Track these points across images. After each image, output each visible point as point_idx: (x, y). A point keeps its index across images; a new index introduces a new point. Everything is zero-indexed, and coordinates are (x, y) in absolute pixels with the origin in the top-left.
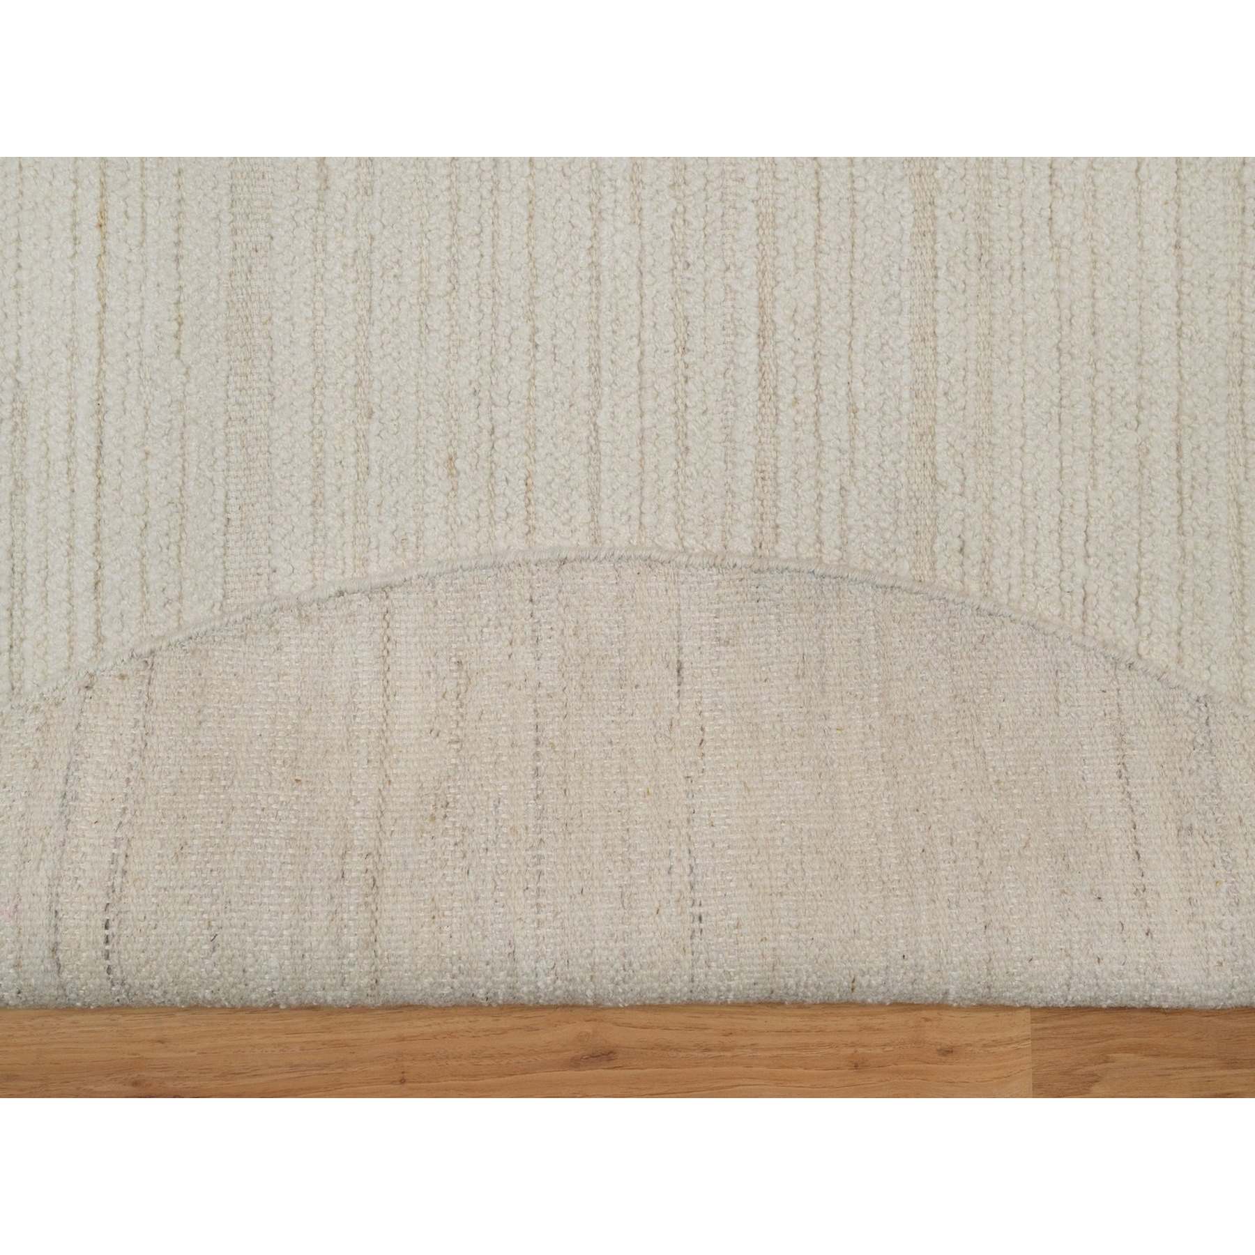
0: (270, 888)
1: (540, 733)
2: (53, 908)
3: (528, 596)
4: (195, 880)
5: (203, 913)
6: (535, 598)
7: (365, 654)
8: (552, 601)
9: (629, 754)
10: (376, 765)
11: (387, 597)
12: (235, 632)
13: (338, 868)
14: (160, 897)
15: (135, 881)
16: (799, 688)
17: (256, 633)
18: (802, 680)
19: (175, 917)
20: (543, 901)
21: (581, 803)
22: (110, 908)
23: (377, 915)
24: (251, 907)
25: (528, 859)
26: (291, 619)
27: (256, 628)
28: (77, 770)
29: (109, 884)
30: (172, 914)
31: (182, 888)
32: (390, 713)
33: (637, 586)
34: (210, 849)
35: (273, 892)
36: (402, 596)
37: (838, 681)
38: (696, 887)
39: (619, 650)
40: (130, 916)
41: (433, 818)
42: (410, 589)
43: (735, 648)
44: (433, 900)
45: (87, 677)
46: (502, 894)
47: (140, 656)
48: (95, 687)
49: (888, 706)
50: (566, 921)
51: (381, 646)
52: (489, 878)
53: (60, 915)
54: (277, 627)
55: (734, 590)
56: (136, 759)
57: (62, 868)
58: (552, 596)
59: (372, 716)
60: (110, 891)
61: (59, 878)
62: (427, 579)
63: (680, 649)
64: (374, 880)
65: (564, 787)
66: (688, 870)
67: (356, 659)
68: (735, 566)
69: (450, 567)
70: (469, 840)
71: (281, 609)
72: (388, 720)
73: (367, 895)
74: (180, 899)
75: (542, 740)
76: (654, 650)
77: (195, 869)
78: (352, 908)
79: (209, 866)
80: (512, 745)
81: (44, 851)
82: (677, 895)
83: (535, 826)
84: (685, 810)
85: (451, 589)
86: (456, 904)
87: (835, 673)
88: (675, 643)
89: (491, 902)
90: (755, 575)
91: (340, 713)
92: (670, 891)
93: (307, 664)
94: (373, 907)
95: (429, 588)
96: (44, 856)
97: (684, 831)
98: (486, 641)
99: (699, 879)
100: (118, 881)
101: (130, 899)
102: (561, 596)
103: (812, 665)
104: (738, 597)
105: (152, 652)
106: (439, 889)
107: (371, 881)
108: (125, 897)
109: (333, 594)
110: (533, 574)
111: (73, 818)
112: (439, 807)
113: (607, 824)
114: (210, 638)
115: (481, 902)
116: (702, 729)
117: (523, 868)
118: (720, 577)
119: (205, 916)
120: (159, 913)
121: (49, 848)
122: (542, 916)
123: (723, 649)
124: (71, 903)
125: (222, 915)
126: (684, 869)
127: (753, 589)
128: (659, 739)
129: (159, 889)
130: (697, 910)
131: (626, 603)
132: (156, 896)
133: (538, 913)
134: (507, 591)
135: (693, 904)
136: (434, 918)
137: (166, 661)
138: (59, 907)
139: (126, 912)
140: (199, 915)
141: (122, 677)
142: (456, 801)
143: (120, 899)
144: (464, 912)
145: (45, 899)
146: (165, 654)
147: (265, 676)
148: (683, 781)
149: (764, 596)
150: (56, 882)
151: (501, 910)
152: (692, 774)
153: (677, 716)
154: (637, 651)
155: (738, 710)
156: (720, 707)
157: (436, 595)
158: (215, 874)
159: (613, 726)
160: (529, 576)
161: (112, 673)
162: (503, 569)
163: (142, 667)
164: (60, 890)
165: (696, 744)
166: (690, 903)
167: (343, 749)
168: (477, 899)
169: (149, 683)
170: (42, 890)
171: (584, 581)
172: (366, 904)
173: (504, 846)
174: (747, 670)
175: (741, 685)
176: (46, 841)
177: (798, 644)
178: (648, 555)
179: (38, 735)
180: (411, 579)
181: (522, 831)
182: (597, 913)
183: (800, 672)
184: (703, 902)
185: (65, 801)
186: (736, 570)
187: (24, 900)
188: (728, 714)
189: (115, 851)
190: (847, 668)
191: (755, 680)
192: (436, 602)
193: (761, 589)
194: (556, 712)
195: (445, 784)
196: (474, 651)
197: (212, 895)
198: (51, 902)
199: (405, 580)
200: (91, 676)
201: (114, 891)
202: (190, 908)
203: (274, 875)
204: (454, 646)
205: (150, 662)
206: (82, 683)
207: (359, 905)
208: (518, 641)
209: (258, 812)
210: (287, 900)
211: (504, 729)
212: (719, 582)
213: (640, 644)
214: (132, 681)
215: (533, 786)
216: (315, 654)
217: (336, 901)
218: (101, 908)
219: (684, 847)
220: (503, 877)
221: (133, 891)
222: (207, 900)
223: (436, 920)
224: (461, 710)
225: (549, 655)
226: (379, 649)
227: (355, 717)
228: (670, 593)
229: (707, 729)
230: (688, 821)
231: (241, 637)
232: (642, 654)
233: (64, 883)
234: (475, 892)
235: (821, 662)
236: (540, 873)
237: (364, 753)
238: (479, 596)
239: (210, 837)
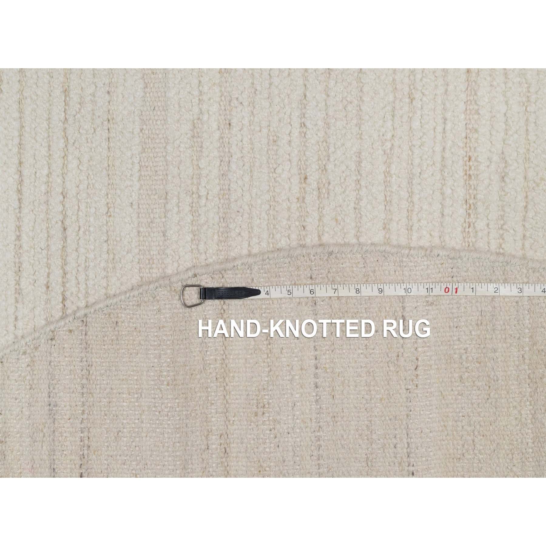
0: (169, 456)
1: (317, 361)
2: (52, 467)
3: (309, 275)
4: (127, 451)
5: (132, 470)
6: (314, 277)
7: (210, 312)
8: (324, 278)
9: (372, 374)
10: (221, 380)
11: (223, 277)
12: (134, 302)
13: (205, 443)
14: (109, 461)
15: (95, 451)
16: (479, 332)
17: (146, 302)
18: (481, 327)
19: (118, 472)
20: (321, 462)
21: (342, 403)
22: (83, 467)
23: (228, 468)
24: (158, 467)
25: (313, 439)
26: (166, 292)
27: (146, 299)
28: (54, 389)
29: (81, 453)
30: (116, 470)
31: (120, 456)
32: (227, 348)
33: (377, 269)
34: (134, 435)
35: (170, 459)
36: (232, 276)
37: (503, 327)
38: (411, 455)
39: (366, 308)
40: (94, 471)
41: (256, 415)
42: (237, 272)
43: (438, 307)
44: (259, 461)
45: (51, 333)
46: (298, 459)
47: (78, 318)
48: (56, 338)
49: (535, 344)
50: (335, 473)
51: (220, 308)
52: (291, 449)
53: (56, 470)
54: (158, 298)
55: (438, 271)
56: (84, 381)
57: (54, 445)
58: (324, 275)
59: (216, 350)
60: (82, 457)
61: (54, 451)
62: (247, 265)
63: (404, 308)
64: (226, 450)
65: (333, 394)
66: (406, 446)
67: (205, 315)
68: (438, 255)
69: (261, 258)
70: (278, 426)
71: (160, 286)
72: (226, 353)
73: (222, 458)
74: (120, 462)
75: (319, 365)
76: (387, 309)
77: (126, 446)
78: (214, 465)
79: (134, 444)
80: (302, 369)
81: (44, 436)
82: (399, 460)
83: (316, 419)
84: (405, 409)
85: (262, 271)
86: (272, 464)
87: (501, 322)
88: (401, 305)
89: (292, 463)
90: (450, 261)
91: (198, 349)
92: (396, 457)
93: (176, 319)
94: (226, 464)
95: (248, 271)
96: (45, 439)
97: (404, 422)
98: (284, 303)
99: (413, 451)
100: (86, 452)
101: (93, 461)
102: (329, 275)
103: (487, 317)
104: (440, 275)
105: (86, 315)
106: (262, 455)
107: (223, 450)
108: (90, 460)
109: (191, 276)
110: (312, 262)
111: (56, 417)
112: (260, 407)
113: (358, 417)
114: (119, 306)
115: (286, 463)
116: (417, 359)
117: (310, 443)
118: (429, 262)
119: (134, 472)
120: (109, 470)
121: (46, 434)
122: (321, 470)
123: (430, 308)
124: (62, 464)
125: (143, 471)
126: (404, 444)
127: (450, 270)
128: (390, 365)
129: (108, 456)
130: (411, 469)
131: (370, 279)
132: (106, 460)
133: (319, 469)
134: (296, 273)
135: (409, 465)
136: (260, 471)
137: (94, 320)
138: (55, 466)
139: (91, 469)
140: (130, 471)
141: (70, 331)
142: (269, 403)
143: (88, 461)
144: (277, 468)
145: (47, 462)
146: (93, 316)
147: (152, 328)
148: (405, 391)
149: (457, 274)
150: (52, 453)
151: (298, 467)
152: (410, 387)
153: (402, 350)
154: (376, 309)
155: (439, 346)
156: (428, 344)
157: (253, 275)
158: (137, 448)
159: (362, 356)
160: (309, 263)
161: (64, 329)
162: (293, 259)
163: (81, 324)
164: (55, 457)
165: (413, 368)
166: (407, 464)
167: (201, 372)
168: (284, 461)
169: (86, 334)
170: (45, 457)
171: (344, 266)
172: (222, 462)
173: (298, 431)
174: (445, 320)
175: (442, 330)
176: (45, 431)
177: (478, 305)
178: (384, 249)
179: (29, 368)
180: (237, 265)
181: (308, 421)
182: (352, 468)
183: (479, 323)
184: (415, 464)
185: (51, 408)
186: (439, 258)
187: (36, 462)
188: (433, 348)
189: (82, 435)
190: (510, 319)
191: (450, 327)
192: (253, 280)
193: (454, 270)
194: (327, 347)
195: (263, 393)
196: (276, 310)
197: (137, 460)
198: (51, 464)
199: (234, 266)
200: (53, 332)
201: (84, 458)
202: (125, 467)
203: (170, 449)
204: (264, 307)
205: (85, 321)
206: (49, 337)
207: (218, 464)
208: (303, 304)
209: (157, 413)
210: (178, 463)
211: (296, 359)
212: (428, 266)
213: (379, 305)
214: (76, 333)
215: (314, 394)
216: (181, 313)
217: (205, 462)
218: (78, 466)
219: (405, 432)
220: (298, 449)
221: (94, 457)
222: (134, 463)
223: (261, 472)
224: (269, 347)
225: (323, 312)
226: (218, 309)
227: (207, 351)
228: (397, 273)
229: (420, 359)
230: (407, 416)
231: (138, 305)
232: (380, 311)
233: (57, 453)
234: (283, 457)
235: (493, 316)
236: (320, 446)
237: (214, 374)
238: (279, 276)
239: (133, 428)
